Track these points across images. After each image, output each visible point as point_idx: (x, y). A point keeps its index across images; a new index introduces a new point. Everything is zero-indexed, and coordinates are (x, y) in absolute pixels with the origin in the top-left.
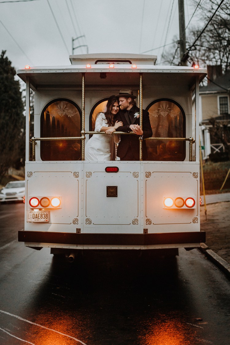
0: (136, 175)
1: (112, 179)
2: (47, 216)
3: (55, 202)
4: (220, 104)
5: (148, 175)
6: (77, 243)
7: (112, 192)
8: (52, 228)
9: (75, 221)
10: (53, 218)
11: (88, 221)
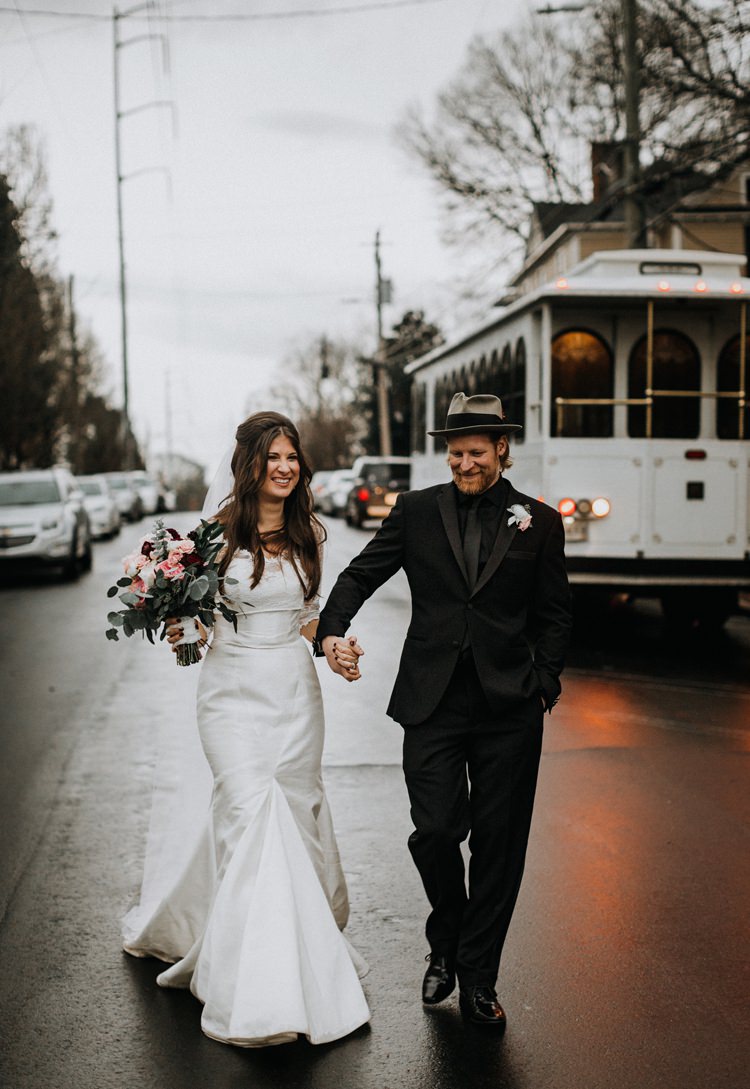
0: (733, 464)
1: (695, 471)
2: (585, 531)
3: (600, 508)
7: (695, 491)
9: (635, 539)
10: (593, 531)
11: (657, 538)
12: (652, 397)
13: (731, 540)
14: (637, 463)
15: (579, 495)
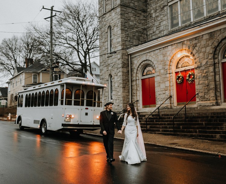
0: (92, 110)
1: (87, 111)
2: (70, 120)
3: (73, 116)
4: (34, 78)
5: (94, 110)
6: (78, 127)
7: (87, 114)
8: (71, 123)
9: (78, 121)
10: (71, 120)
11: (81, 121)
12: (81, 99)
13: (91, 122)
14: (79, 109)
15: (69, 114)
